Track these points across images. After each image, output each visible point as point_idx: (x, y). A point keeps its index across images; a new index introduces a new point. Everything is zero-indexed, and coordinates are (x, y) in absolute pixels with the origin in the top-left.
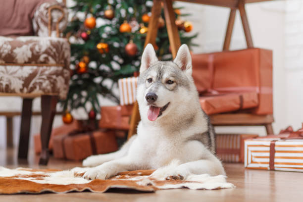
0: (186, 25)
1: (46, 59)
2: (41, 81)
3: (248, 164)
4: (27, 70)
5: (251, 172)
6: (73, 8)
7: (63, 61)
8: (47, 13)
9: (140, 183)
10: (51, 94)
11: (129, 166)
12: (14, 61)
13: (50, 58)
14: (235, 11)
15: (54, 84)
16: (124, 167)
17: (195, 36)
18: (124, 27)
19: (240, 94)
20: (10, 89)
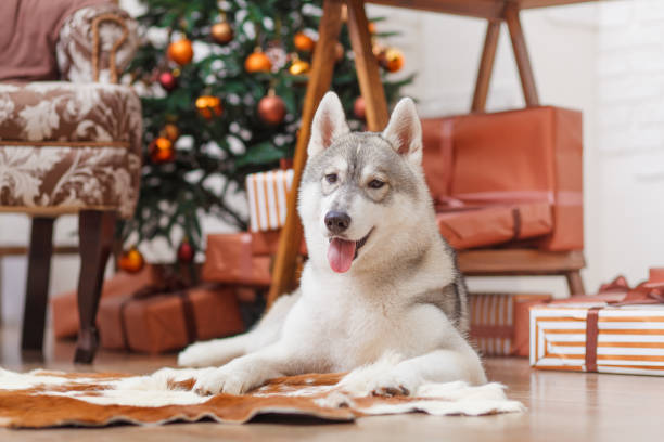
0: (391, 55)
1: (92, 130)
2: (79, 178)
3: (537, 359)
4: (50, 156)
5: (543, 377)
6: (140, 19)
7: (127, 136)
8: (89, 30)
9: (322, 402)
10: (101, 208)
11: (287, 365)
12: (21, 136)
13: (100, 130)
14: (499, 25)
15: (107, 185)
16: (276, 367)
17: (409, 81)
18: (256, 62)
19: (514, 207)
20: (12, 198)
